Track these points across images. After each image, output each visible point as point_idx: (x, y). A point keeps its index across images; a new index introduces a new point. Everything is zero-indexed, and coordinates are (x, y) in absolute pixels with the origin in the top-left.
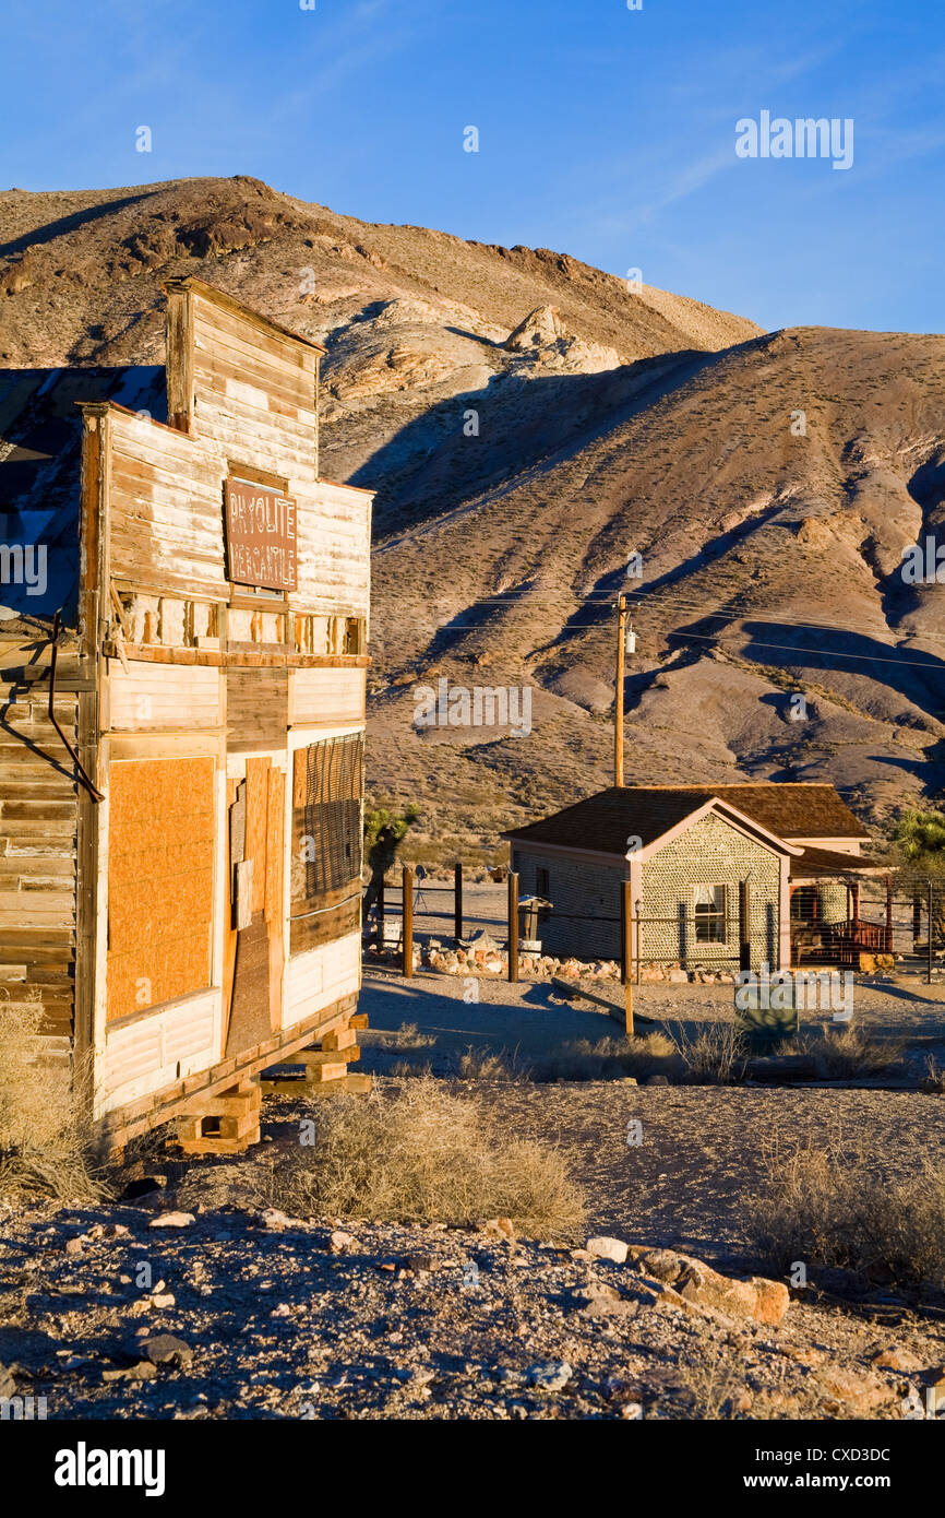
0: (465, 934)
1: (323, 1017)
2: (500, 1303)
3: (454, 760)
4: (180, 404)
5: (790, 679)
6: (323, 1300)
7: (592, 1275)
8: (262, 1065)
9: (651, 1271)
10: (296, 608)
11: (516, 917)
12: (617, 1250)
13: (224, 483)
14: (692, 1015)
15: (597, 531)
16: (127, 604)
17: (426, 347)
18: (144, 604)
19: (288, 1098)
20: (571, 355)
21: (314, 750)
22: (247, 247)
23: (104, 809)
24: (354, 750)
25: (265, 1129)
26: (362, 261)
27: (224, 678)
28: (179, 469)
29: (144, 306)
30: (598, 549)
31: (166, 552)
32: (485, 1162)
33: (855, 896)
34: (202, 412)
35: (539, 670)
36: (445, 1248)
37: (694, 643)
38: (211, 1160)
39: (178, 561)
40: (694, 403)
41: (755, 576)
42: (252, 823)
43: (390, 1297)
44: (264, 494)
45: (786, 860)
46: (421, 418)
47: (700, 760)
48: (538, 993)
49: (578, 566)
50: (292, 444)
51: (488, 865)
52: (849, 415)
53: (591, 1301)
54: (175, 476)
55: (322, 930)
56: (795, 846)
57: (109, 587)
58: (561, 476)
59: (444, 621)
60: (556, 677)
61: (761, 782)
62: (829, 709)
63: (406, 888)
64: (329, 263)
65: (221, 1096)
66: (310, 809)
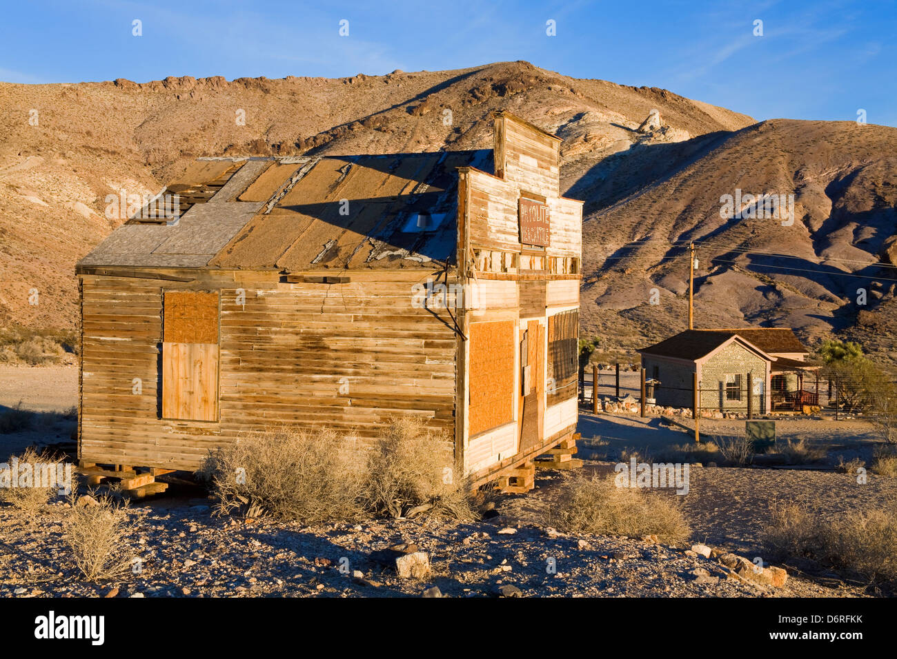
0: (620, 395)
1: (561, 434)
2: (656, 576)
3: (614, 316)
4: (500, 166)
5: (769, 279)
6: (577, 571)
7: (697, 564)
8: (535, 455)
9: (723, 563)
10: (549, 254)
11: (644, 388)
12: (706, 551)
13: (518, 200)
14: (725, 433)
15: (679, 213)
16: (477, 254)
17: (602, 132)
18: (484, 254)
19: (545, 469)
20: (667, 134)
21: (557, 317)
22: (522, 91)
23: (468, 344)
24: (574, 316)
25: (537, 483)
26: (573, 95)
27: (518, 285)
28: (499, 194)
29: (478, 118)
30: (680, 221)
31: (493, 231)
32: (645, 510)
33: (801, 378)
34: (509, 169)
35: (653, 276)
36: (629, 549)
37: (724, 263)
38: (513, 496)
39: (499, 235)
40: (724, 155)
41: (753, 233)
42: (531, 349)
43: (606, 571)
44: (535, 204)
45: (769, 363)
46: (599, 164)
47: (727, 316)
48: (655, 422)
49: (671, 229)
50: (548, 182)
51: (630, 363)
52: (797, 159)
53: (697, 576)
54: (498, 198)
55: (560, 396)
56: (773, 357)
57: (470, 247)
58: (663, 189)
59: (610, 254)
60: (660, 279)
61: (755, 327)
62: (787, 293)
63: (594, 374)
64: (559, 97)
65: (517, 468)
66: (555, 343)
